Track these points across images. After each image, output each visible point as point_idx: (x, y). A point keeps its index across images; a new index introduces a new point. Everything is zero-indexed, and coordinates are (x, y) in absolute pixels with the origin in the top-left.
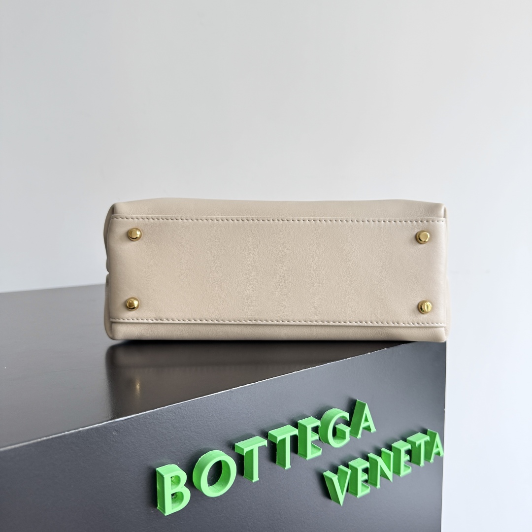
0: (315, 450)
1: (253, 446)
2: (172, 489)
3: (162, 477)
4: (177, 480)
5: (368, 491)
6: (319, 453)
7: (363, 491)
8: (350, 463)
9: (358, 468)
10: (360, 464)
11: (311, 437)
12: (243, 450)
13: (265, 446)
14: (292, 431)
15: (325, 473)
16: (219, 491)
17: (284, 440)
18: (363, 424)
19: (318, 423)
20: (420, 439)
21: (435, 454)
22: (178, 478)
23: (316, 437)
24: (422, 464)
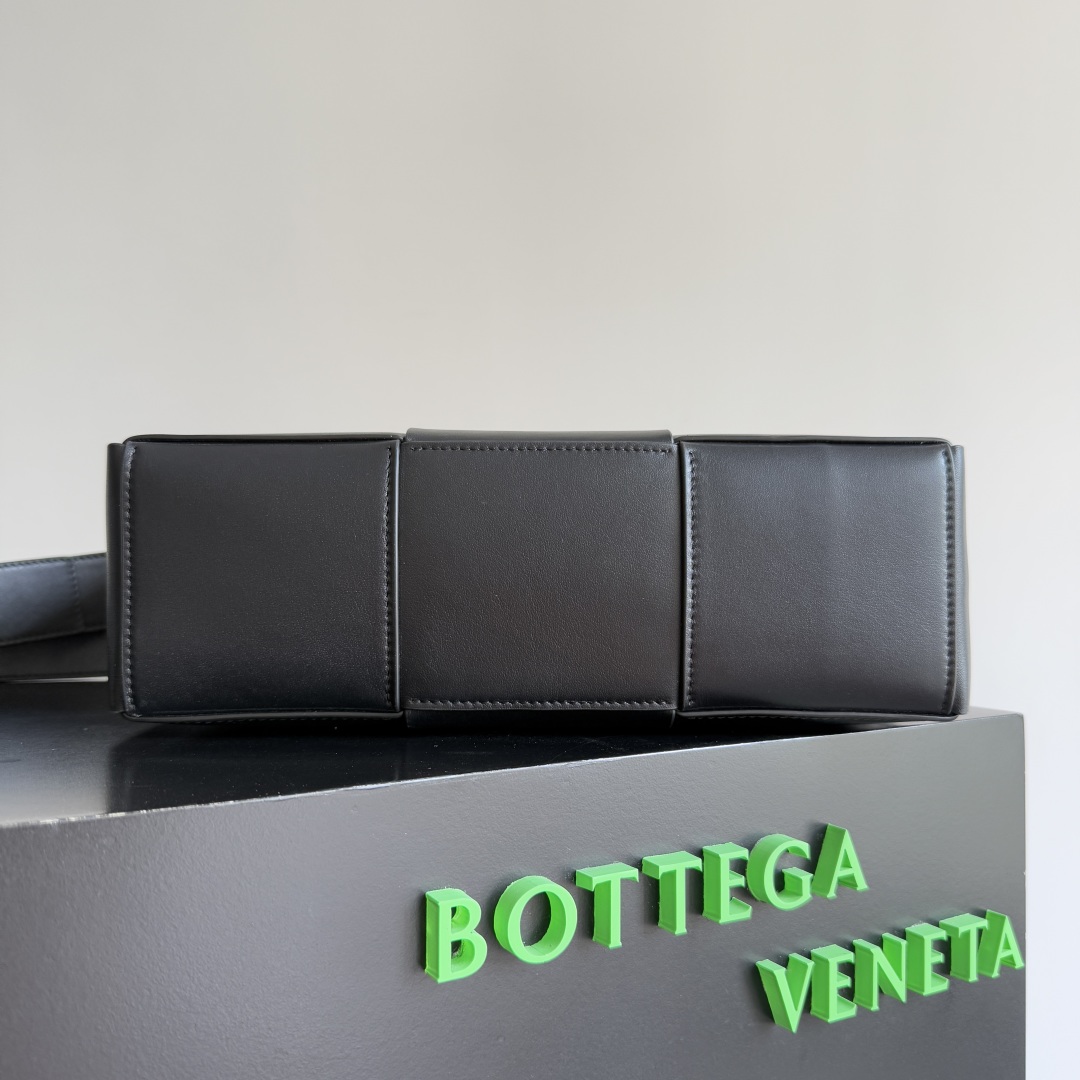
0: (736, 906)
1: (611, 878)
2: (453, 932)
3: (436, 905)
5: (850, 1013)
6: (745, 914)
7: (840, 1010)
8: (814, 951)
9: (830, 960)
10: (836, 955)
11: (729, 880)
12: (590, 879)
13: (634, 879)
14: (690, 861)
15: (759, 963)
16: (543, 955)
17: (672, 875)
18: (840, 872)
19: (743, 853)
20: (968, 925)
21: (1002, 960)
22: (466, 911)
23: (740, 881)
24: (973, 977)
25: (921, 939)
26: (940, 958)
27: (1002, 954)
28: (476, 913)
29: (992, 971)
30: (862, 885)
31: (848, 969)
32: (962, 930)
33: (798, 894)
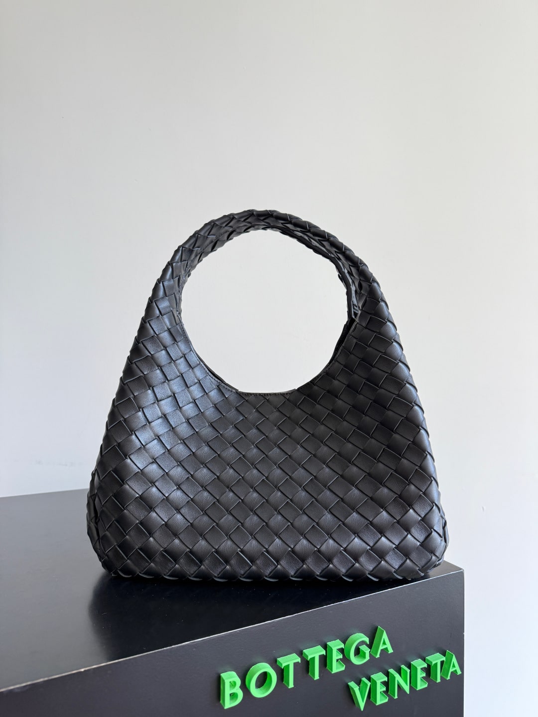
0: (339, 666)
1: (289, 661)
2: (230, 690)
3: (224, 681)
4: (233, 685)
5: (386, 700)
6: (343, 668)
7: (381, 700)
8: (372, 676)
9: (377, 681)
10: (379, 678)
11: (336, 656)
12: (282, 664)
13: (298, 662)
14: (321, 651)
15: (349, 684)
16: (264, 693)
17: (314, 658)
18: (381, 647)
19: (342, 646)
20: (436, 659)
21: (452, 673)
22: (235, 683)
23: (341, 656)
24: (439, 680)
25: (416, 669)
26: (424, 675)
27: (451, 670)
28: (238, 682)
29: (447, 677)
30: (391, 651)
31: (386, 684)
32: (434, 663)
33: (365, 657)
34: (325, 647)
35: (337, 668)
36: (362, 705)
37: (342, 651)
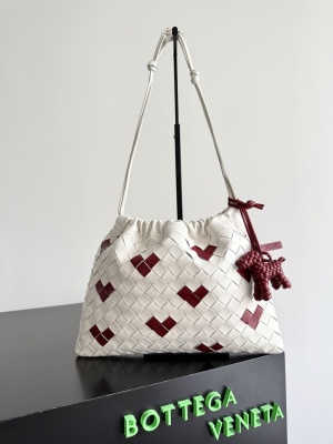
1: (168, 409)
3: (126, 421)
10: (229, 420)
15: (209, 423)
18: (229, 400)
19: (203, 399)
20: (267, 408)
22: (133, 421)
23: (202, 406)
24: (269, 422)
25: (253, 414)
26: (259, 418)
27: (277, 415)
30: (235, 402)
31: (233, 423)
32: (265, 410)
33: (218, 407)
34: (192, 400)
35: (199, 413)
36: (217, 436)
37: (203, 402)
